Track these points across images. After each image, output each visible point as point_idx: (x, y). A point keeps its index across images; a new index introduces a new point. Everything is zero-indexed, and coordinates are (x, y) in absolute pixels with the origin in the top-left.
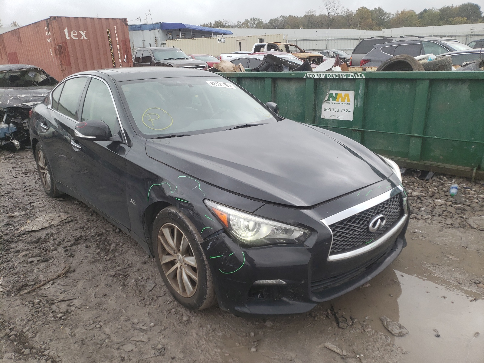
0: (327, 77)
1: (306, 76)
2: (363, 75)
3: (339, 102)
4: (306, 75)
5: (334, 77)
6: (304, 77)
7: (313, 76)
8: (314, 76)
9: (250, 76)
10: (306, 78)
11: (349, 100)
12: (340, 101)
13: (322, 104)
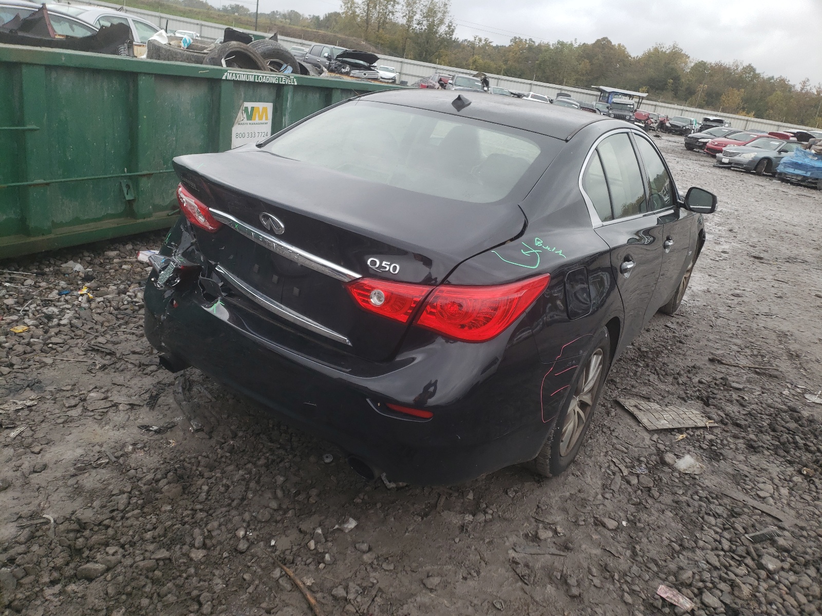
0: (256, 81)
1: (226, 77)
2: (295, 80)
3: (255, 122)
4: (226, 74)
5: (264, 80)
6: (224, 78)
7: (236, 77)
8: (238, 76)
9: (102, 66)
10: (226, 80)
11: (267, 119)
12: (257, 121)
13: (233, 126)
